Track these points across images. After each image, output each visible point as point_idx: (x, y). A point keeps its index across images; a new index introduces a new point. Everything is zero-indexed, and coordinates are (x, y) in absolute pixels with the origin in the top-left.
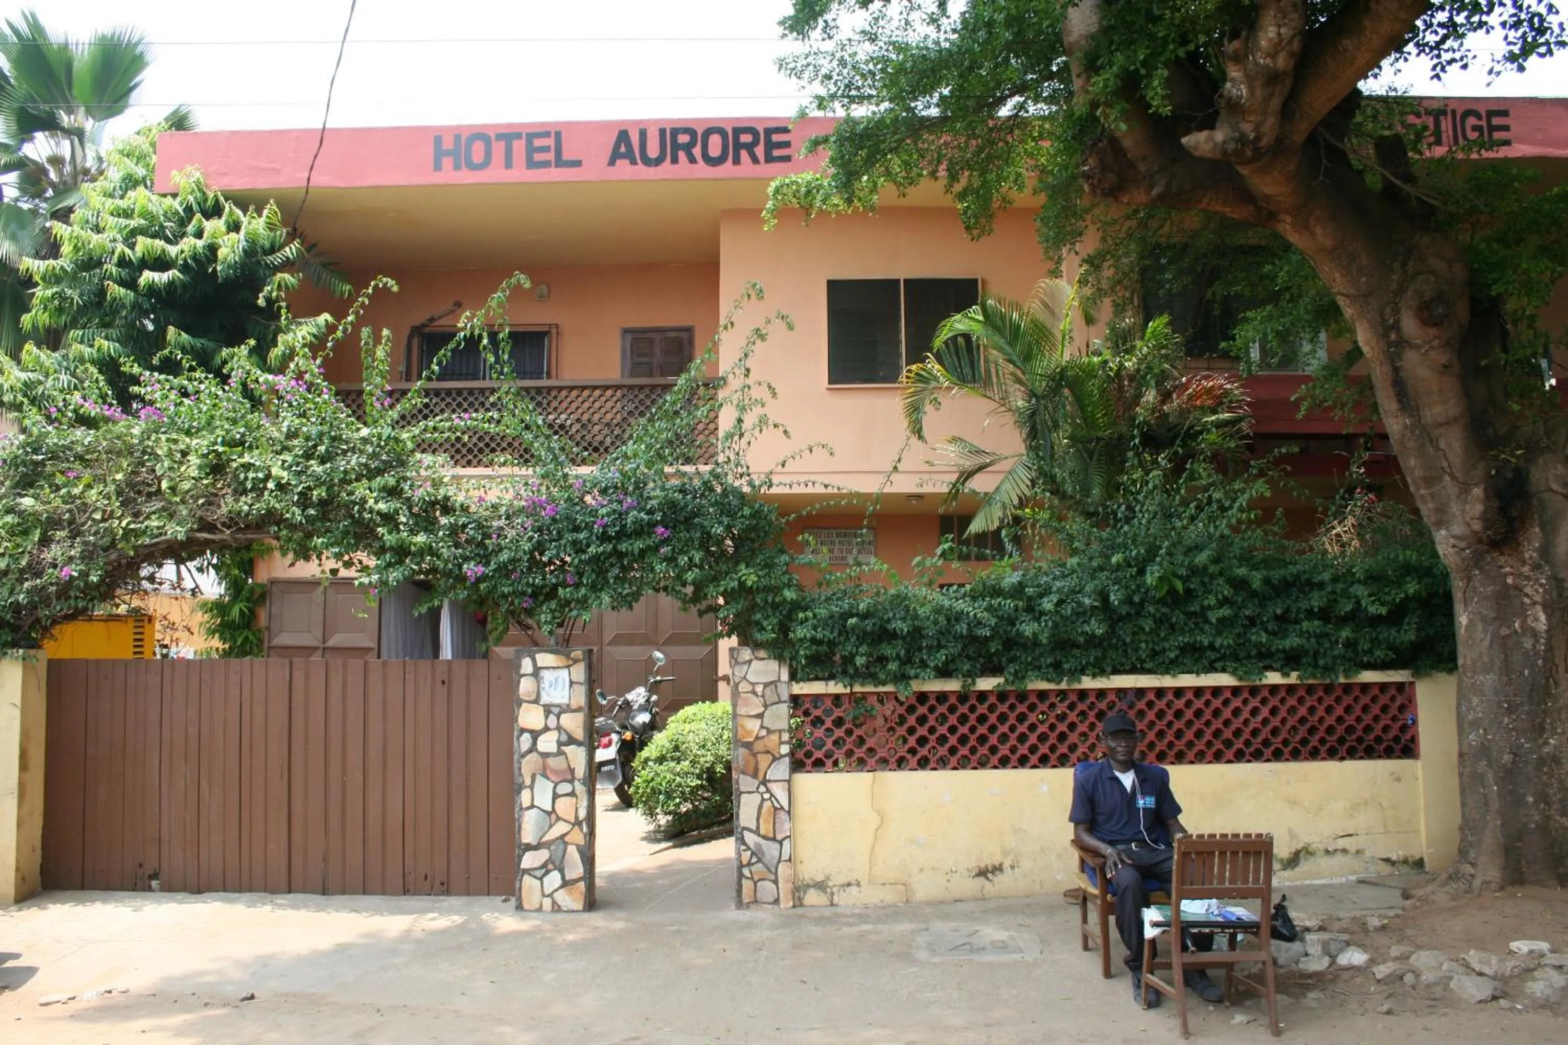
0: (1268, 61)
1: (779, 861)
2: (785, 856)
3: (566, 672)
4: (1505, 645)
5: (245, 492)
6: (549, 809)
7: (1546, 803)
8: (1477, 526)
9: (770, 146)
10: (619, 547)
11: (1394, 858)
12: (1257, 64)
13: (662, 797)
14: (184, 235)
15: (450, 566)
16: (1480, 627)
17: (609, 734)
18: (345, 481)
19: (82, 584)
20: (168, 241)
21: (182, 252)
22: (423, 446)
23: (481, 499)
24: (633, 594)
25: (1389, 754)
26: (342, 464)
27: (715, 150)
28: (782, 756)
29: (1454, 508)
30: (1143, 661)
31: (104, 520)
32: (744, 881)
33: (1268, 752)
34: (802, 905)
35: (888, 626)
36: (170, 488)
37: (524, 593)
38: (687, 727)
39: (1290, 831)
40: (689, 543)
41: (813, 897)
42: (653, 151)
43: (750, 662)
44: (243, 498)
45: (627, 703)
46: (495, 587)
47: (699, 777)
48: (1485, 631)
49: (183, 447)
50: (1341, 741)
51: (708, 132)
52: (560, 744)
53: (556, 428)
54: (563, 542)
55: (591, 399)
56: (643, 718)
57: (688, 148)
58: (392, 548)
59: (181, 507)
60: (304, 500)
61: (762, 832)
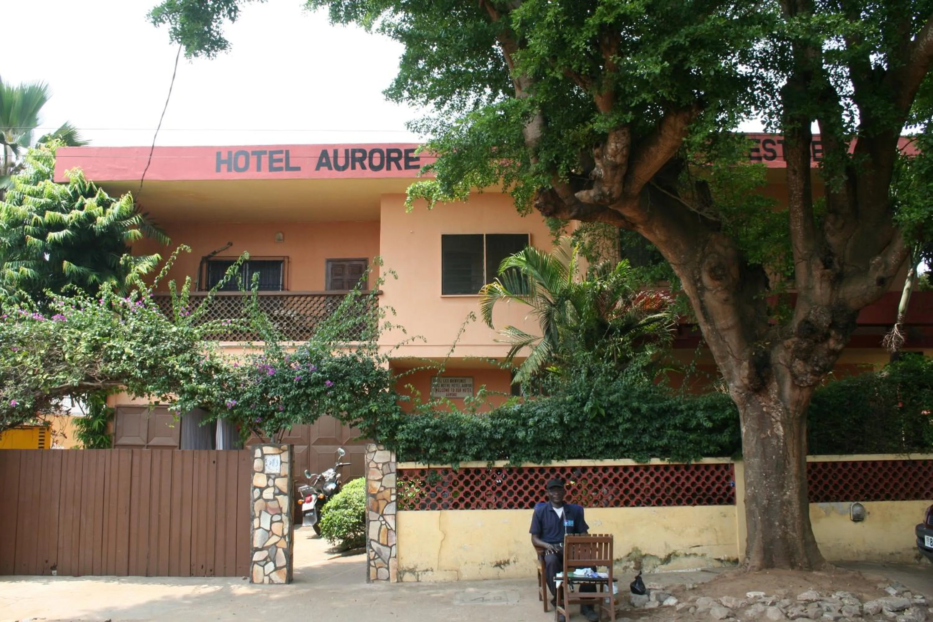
0: (612, 159)
1: (390, 557)
2: (393, 555)
3: (278, 457)
4: (763, 443)
5: (110, 361)
6: (269, 529)
7: (785, 525)
8: (746, 381)
9: (408, 159)
10: (307, 391)
11: (722, 558)
12: (607, 160)
13: (336, 528)
14: (72, 208)
15: (218, 400)
16: (751, 434)
17: (310, 495)
18: (164, 356)
19: (21, 409)
20: (63, 212)
21: (71, 218)
22: (206, 337)
23: (236, 365)
24: (314, 415)
25: (720, 502)
26: (162, 347)
27: (376, 162)
28: (392, 502)
29: (735, 373)
30: (584, 452)
31: (34, 375)
32: (371, 568)
33: (654, 501)
34: (402, 581)
35: (448, 433)
36: (70, 358)
37: (257, 415)
38: (353, 490)
39: (666, 544)
40: (342, 390)
41: (408, 577)
42: (341, 162)
43: (375, 451)
44: (110, 364)
45: (323, 478)
46: (242, 411)
47: (358, 517)
48: (753, 436)
49: (77, 336)
50: (694, 495)
51: (373, 151)
52: (275, 494)
53: (285, 319)
54: (278, 388)
55: (306, 302)
56: (332, 486)
57: (361, 160)
58: (188, 391)
59: (76, 368)
60: (142, 366)
61: (381, 542)
